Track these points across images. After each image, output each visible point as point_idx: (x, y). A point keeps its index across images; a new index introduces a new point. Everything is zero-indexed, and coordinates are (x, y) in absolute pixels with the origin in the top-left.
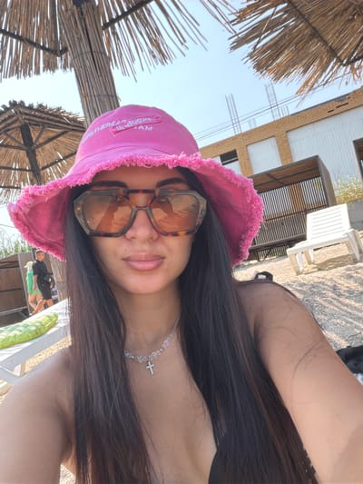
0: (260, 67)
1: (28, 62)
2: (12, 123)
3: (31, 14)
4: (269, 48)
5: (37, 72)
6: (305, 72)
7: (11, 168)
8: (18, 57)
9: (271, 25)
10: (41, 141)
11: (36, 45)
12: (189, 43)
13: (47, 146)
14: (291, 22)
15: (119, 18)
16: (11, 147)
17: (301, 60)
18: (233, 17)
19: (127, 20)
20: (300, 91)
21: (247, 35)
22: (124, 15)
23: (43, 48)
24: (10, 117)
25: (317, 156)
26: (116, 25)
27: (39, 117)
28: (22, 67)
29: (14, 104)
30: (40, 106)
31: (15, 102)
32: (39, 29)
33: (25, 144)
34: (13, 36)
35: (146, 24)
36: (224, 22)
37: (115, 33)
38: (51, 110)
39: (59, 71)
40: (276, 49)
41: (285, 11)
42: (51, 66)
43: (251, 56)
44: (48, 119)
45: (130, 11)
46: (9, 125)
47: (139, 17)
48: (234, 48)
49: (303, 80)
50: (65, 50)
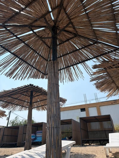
0: (97, 87)
1: (37, 76)
2: (29, 90)
3: (41, 64)
5: (39, 78)
6: (110, 91)
7: (25, 101)
8: (35, 74)
9: (102, 77)
10: (35, 95)
11: (40, 72)
12: (79, 78)
13: (36, 97)
14: (107, 78)
15: (62, 69)
16: (27, 96)
17: (109, 88)
18: (92, 74)
19: (64, 70)
20: (107, 96)
21: (95, 79)
22: (64, 68)
23: (42, 73)
24: (29, 88)
25: (110, 115)
26: (61, 70)
27: (36, 89)
28: (35, 76)
29: (30, 85)
30: (37, 86)
32: (42, 68)
33: (31, 96)
34: (35, 69)
35: (69, 71)
36: (90, 74)
37: (61, 72)
38: (40, 88)
39: (44, 79)
40: (102, 84)
41: (106, 75)
42: (43, 77)
43: (95, 84)
44: (38, 90)
45: (66, 68)
46: (28, 90)
47: (67, 69)
48: (91, 81)
49: (109, 93)
50: (47, 74)
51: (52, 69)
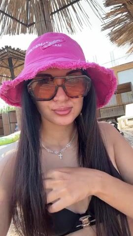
0: (112, 40)
1: (14, 28)
2: (5, 56)
3: (18, 7)
4: (117, 32)
5: (18, 34)
6: (131, 44)
7: (3, 76)
8: (10, 26)
9: (119, 21)
10: (16, 65)
11: (19, 21)
12: (84, 26)
13: (19, 68)
14: (128, 21)
15: (55, 12)
16: (3, 67)
17: (130, 38)
18: (104, 16)
19: (58, 13)
20: (128, 52)
21: (109, 25)
22: (58, 11)
23: (22, 23)
24: (4, 53)
25: (130, 83)
26: (54, 15)
27: (17, 54)
28: (11, 31)
29: (7, 47)
30: (18, 49)
31: (7, 46)
32: (20, 15)
33: (10, 66)
34: (9, 16)
35: (67, 16)
36: (100, 18)
38: (22, 51)
39: (27, 34)
40: (120, 32)
41: (126, 16)
42: (24, 31)
43: (109, 34)
44: (20, 56)
45: (60, 9)
46: (4, 57)
47: (64, 13)
48: (103, 30)
49: (130, 47)
50: (32, 24)
51: (40, 15)
